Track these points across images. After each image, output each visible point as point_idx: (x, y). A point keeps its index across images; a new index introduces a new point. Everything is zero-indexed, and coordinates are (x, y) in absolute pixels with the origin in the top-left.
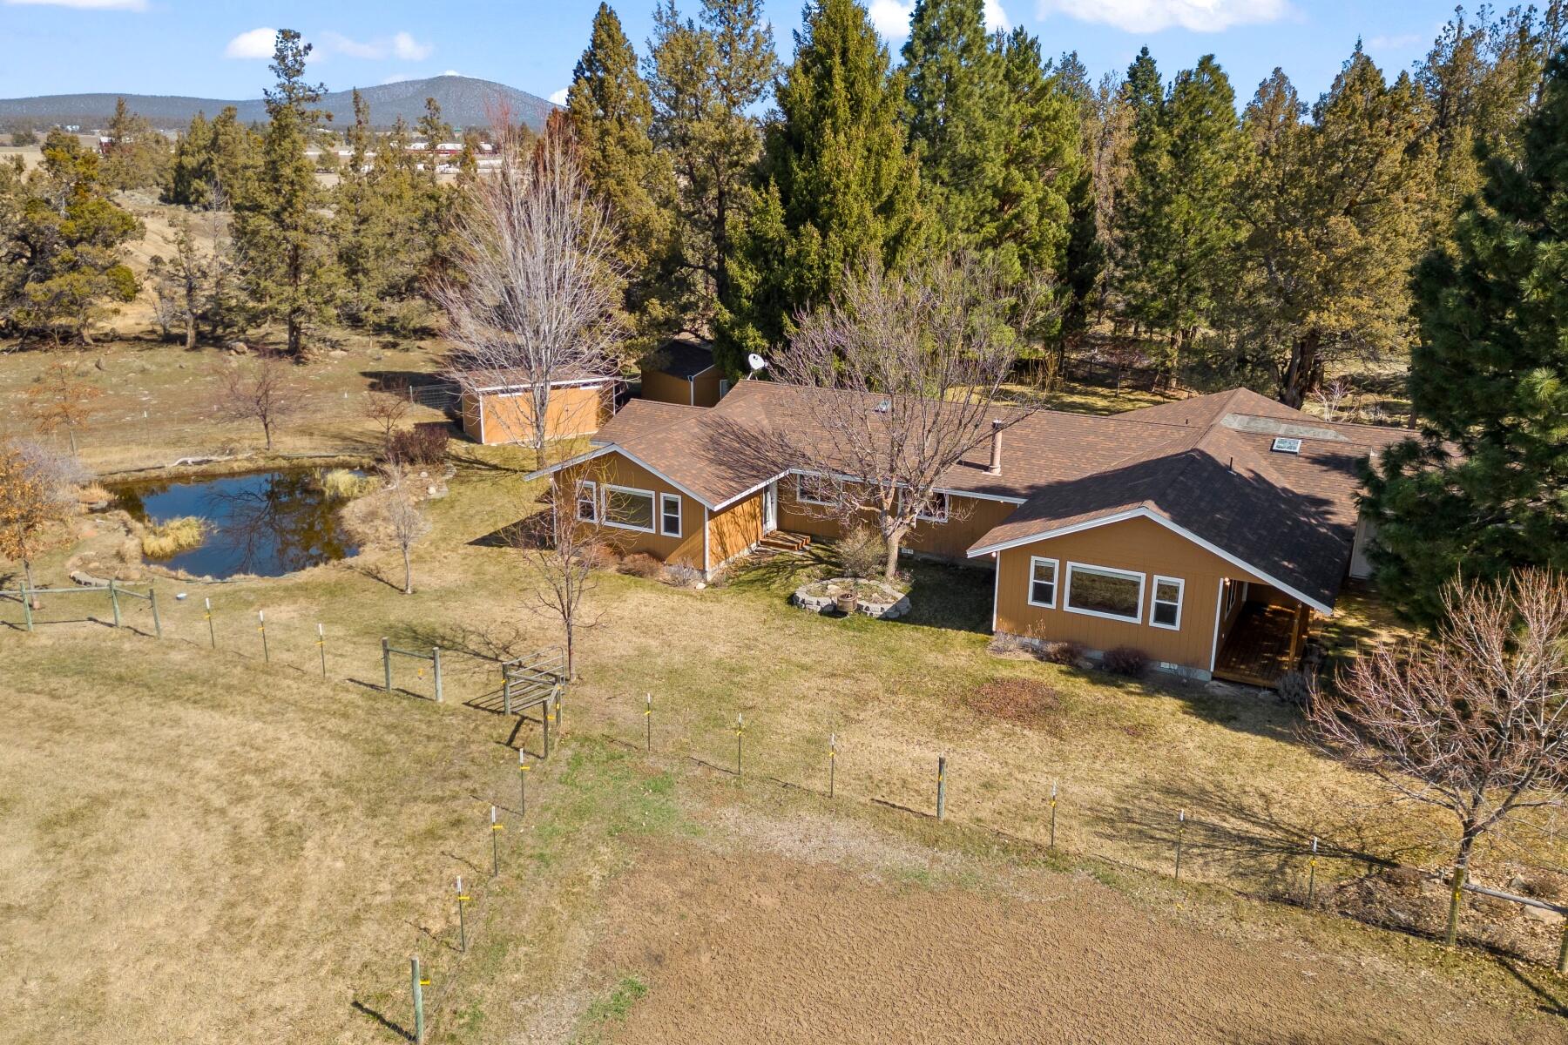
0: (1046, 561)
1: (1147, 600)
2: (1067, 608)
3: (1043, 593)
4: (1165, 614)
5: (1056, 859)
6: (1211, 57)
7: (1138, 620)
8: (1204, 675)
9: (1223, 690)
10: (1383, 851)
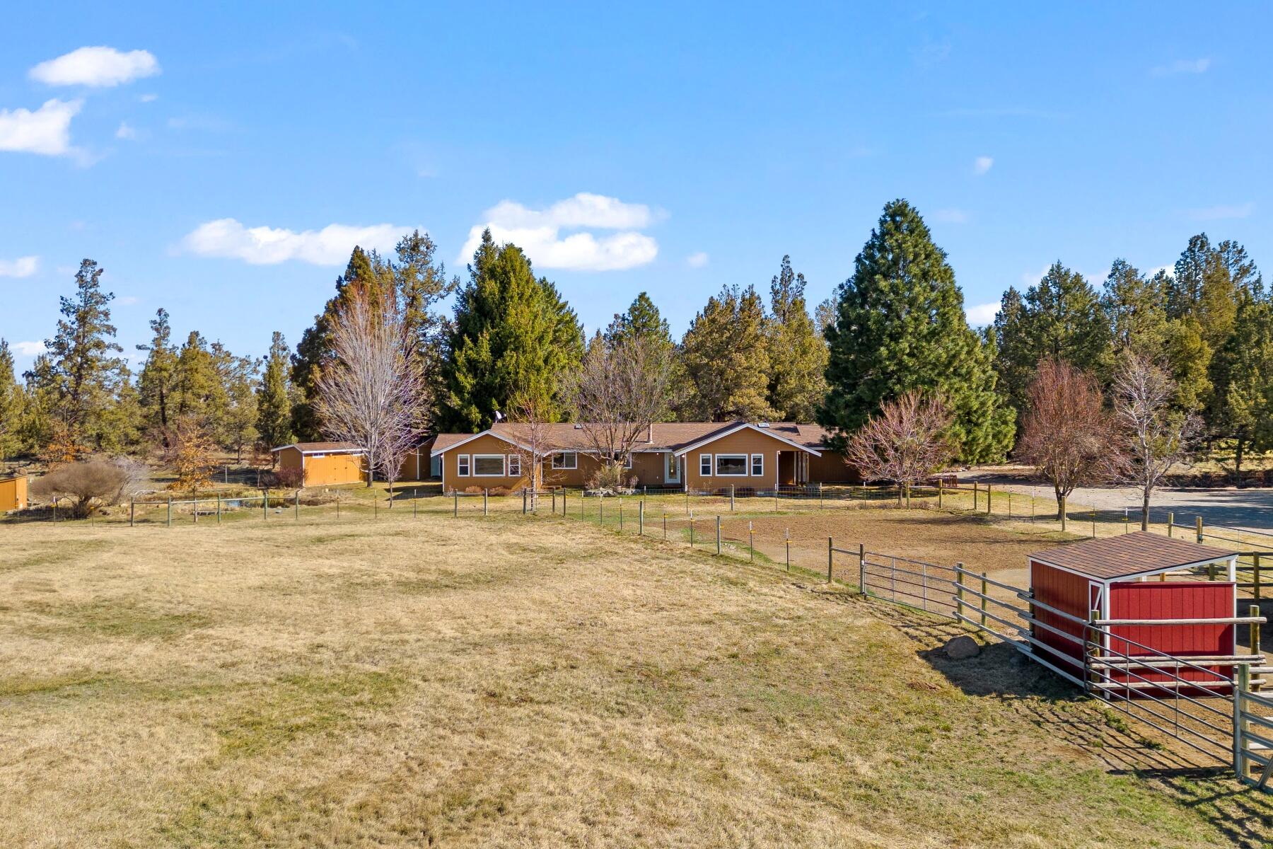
0: (706, 455)
1: (749, 465)
2: (717, 475)
3: (706, 470)
4: (757, 470)
6: (645, 293)
7: (747, 475)
8: (775, 488)
9: (784, 491)
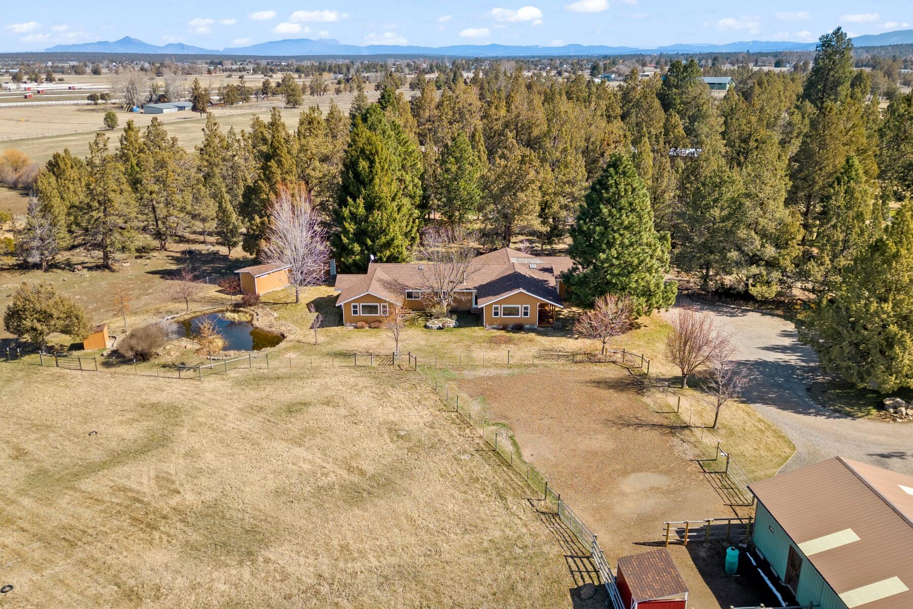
0: (496, 306)
1: (521, 311)
2: (503, 316)
3: (496, 314)
4: (526, 314)
5: (535, 366)
7: (520, 316)
8: (536, 327)
9: (541, 329)
10: (588, 352)
